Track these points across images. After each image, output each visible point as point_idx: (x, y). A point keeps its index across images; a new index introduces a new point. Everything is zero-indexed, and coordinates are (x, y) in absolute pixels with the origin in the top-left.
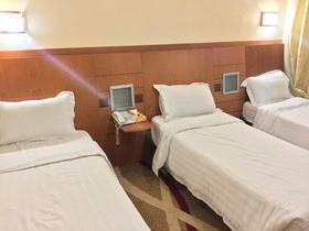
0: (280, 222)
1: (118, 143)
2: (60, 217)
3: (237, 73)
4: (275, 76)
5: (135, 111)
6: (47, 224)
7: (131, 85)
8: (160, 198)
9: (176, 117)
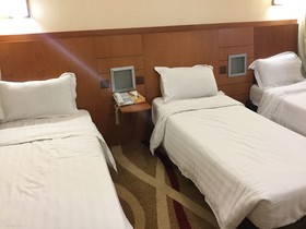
0: (247, 203)
1: (117, 122)
2: (42, 186)
3: (245, 55)
4: (286, 58)
5: (135, 93)
6: (29, 191)
7: (131, 67)
8: (154, 176)
9: (175, 99)
